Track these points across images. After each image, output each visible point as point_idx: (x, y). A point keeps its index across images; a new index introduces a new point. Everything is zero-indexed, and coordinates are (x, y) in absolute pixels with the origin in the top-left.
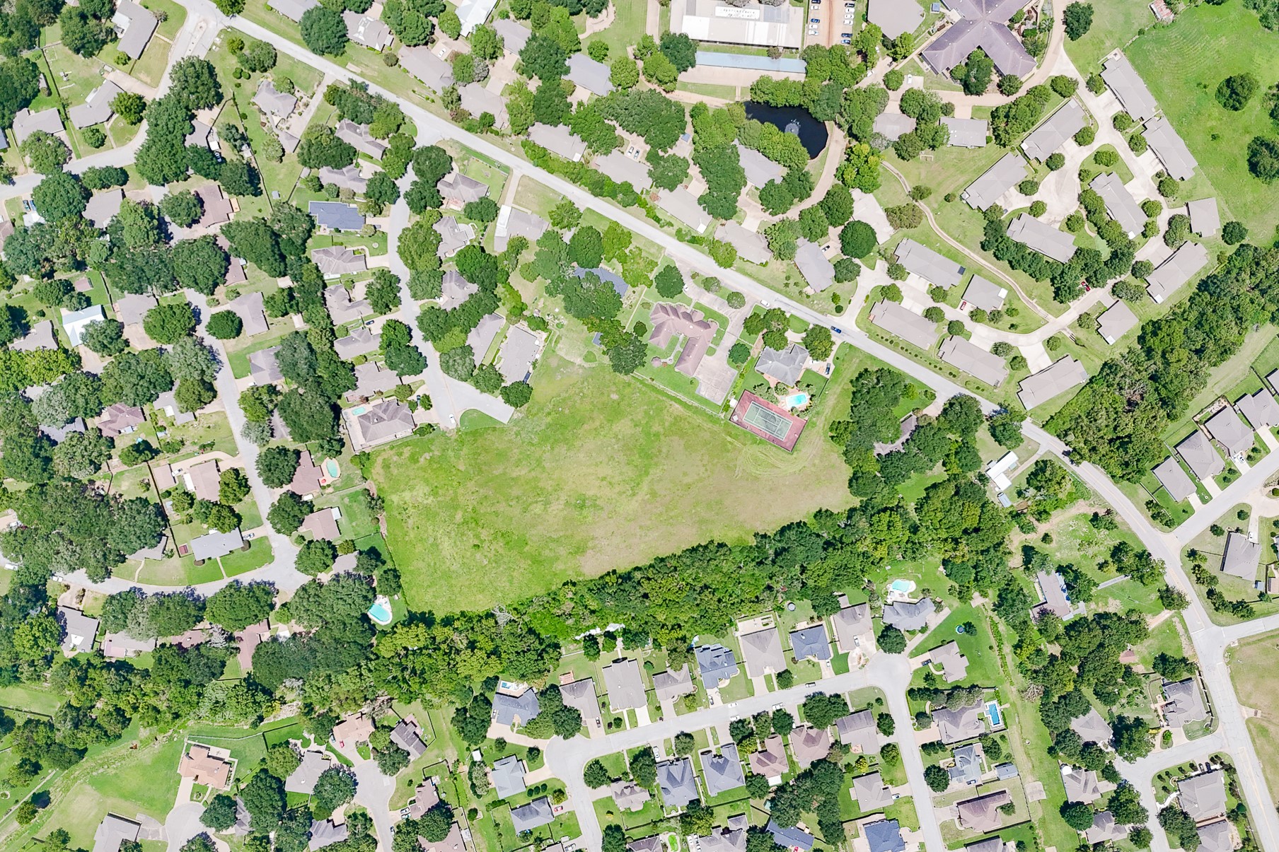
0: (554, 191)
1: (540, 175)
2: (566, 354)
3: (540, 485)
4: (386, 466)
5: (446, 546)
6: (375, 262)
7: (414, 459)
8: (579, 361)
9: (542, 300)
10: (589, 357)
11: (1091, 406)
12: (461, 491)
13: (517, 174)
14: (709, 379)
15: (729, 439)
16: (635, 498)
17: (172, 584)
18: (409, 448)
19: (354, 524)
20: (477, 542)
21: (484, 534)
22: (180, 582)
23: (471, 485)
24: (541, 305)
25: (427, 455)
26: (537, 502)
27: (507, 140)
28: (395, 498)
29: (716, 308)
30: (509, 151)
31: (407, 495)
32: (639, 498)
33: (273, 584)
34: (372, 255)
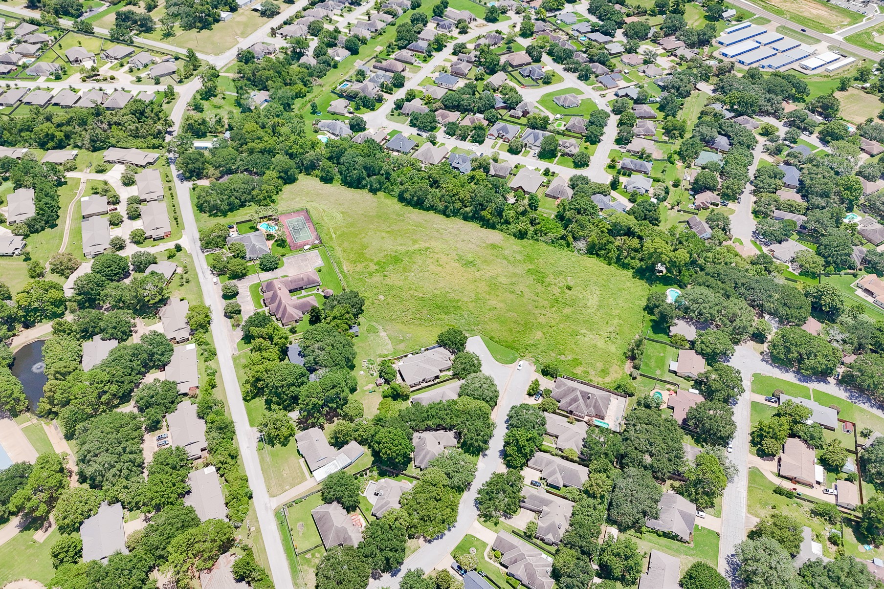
0: (262, 460)
1: (257, 484)
2: (387, 344)
3: (487, 289)
4: (604, 372)
5: (593, 301)
6: (487, 535)
7: (576, 362)
8: (383, 334)
9: (365, 388)
10: (372, 330)
11: (130, 138)
12: (553, 323)
13: (275, 503)
14: (307, 266)
15: (334, 236)
16: (429, 246)
17: (872, 415)
18: (575, 372)
19: (662, 354)
20: (567, 291)
21: (557, 291)
22: (862, 410)
23: (542, 320)
24: (371, 386)
25: (563, 357)
26: (500, 283)
27: (249, 543)
28: (613, 348)
29: (249, 298)
30: (258, 531)
31: (601, 344)
32: (427, 245)
33: (763, 360)
34: (485, 545)
